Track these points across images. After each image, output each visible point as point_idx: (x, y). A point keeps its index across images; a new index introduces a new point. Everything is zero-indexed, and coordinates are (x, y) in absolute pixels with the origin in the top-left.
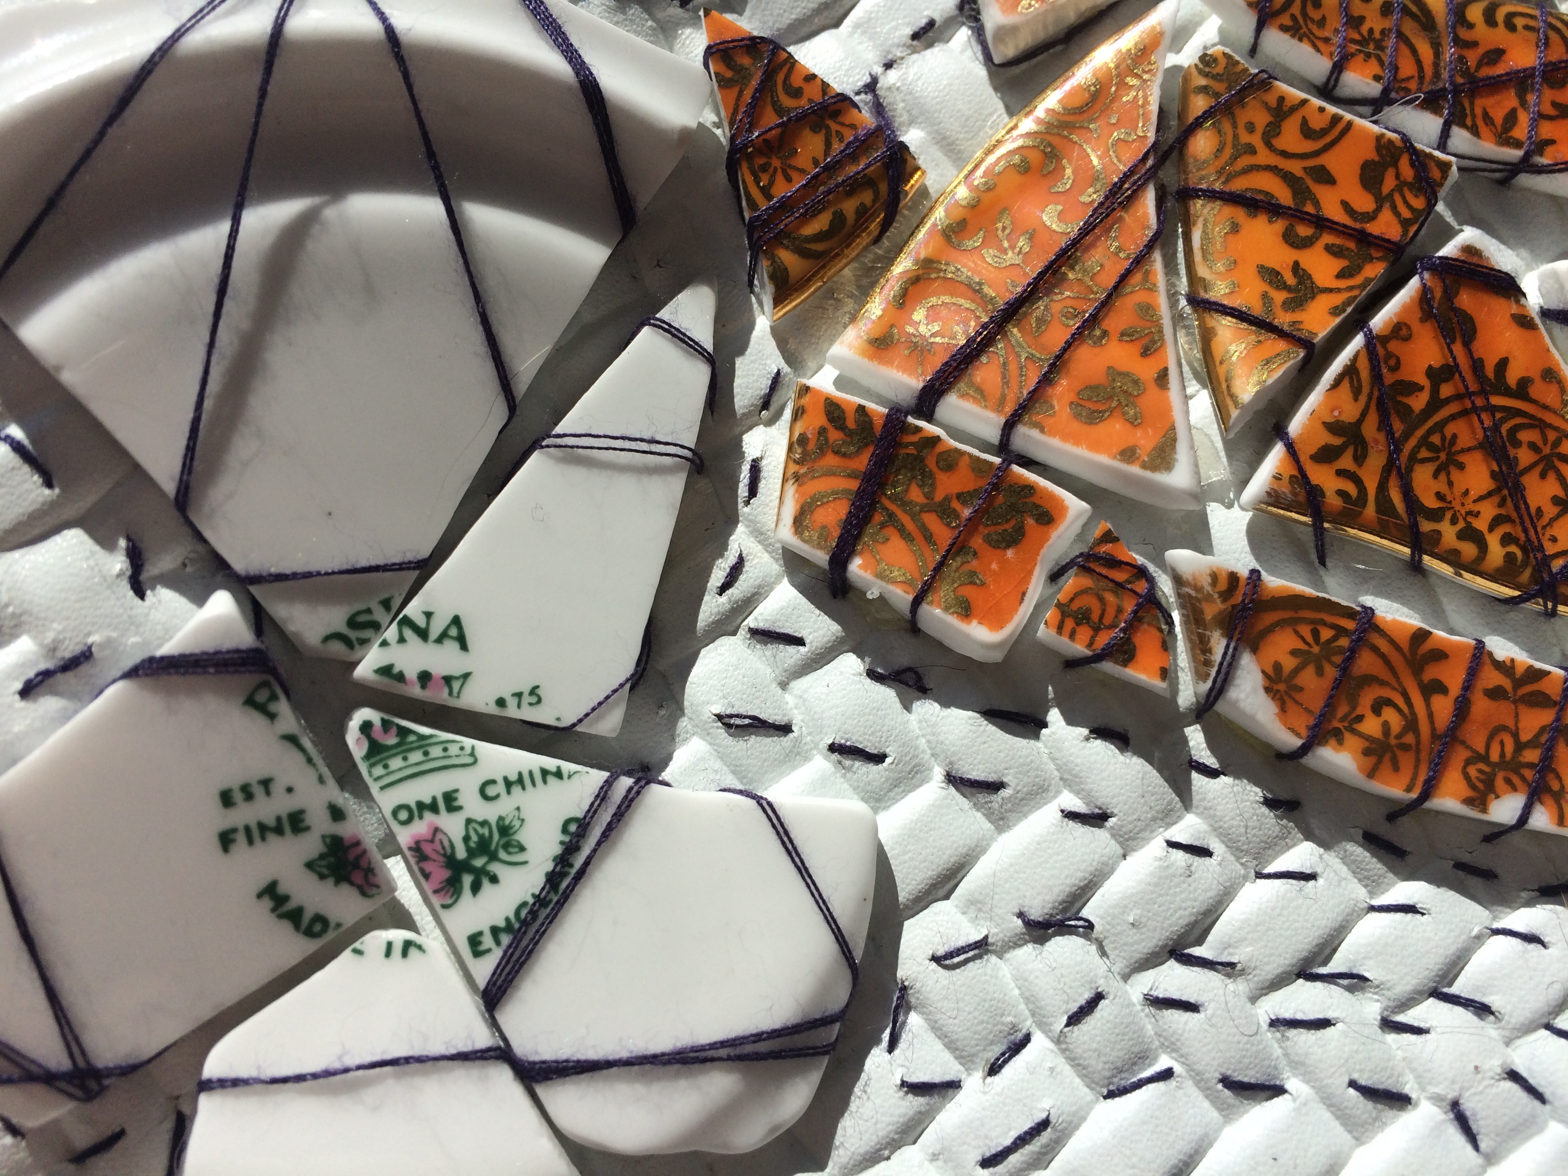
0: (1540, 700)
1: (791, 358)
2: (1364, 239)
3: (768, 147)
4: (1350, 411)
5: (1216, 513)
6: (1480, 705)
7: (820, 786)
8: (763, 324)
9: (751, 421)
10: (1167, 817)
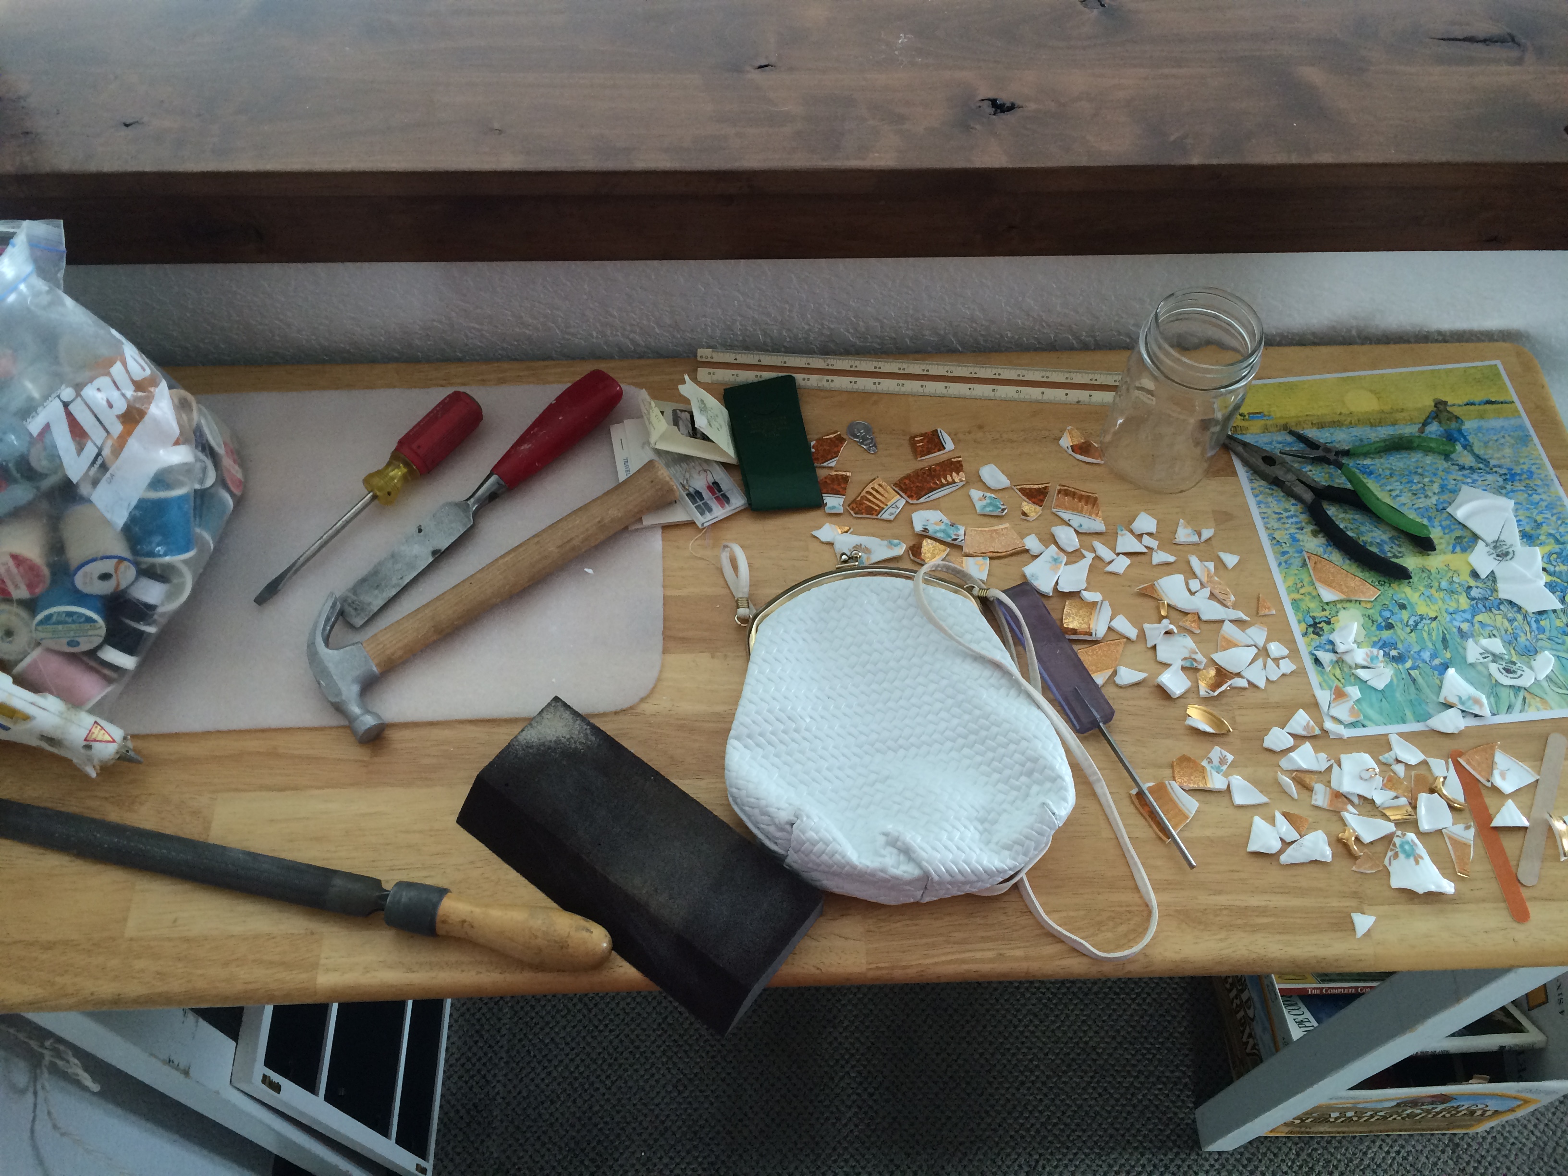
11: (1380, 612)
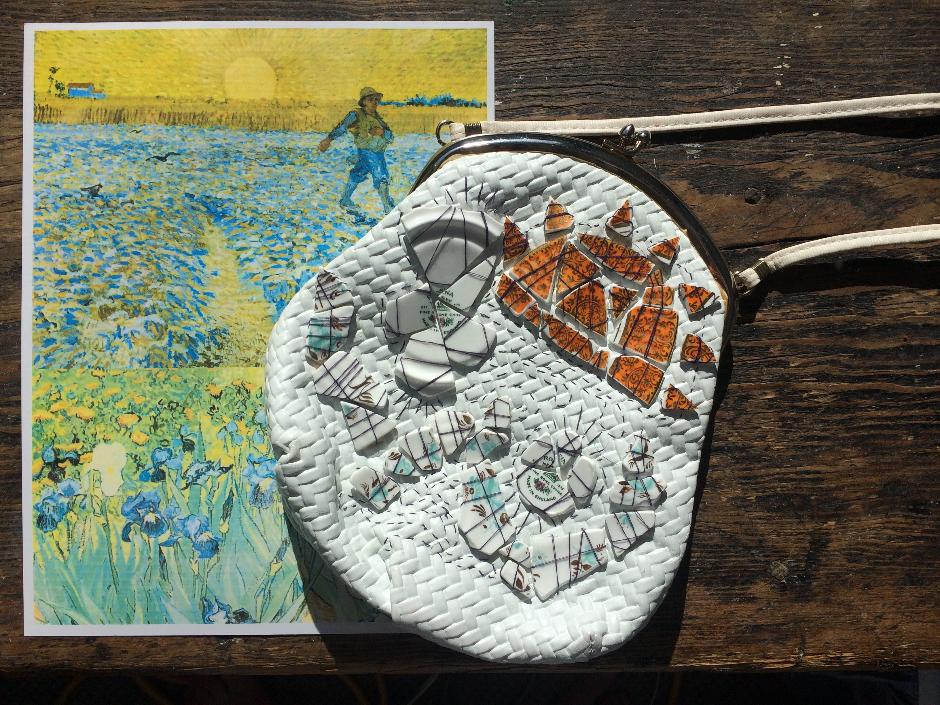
0: (583, 341)
1: (505, 268)
2: (583, 276)
3: (510, 239)
4: (573, 298)
5: (553, 306)
6: (576, 339)
7: (491, 326)
8: (502, 262)
9: (497, 275)
10: (533, 342)
11: (154, 452)
